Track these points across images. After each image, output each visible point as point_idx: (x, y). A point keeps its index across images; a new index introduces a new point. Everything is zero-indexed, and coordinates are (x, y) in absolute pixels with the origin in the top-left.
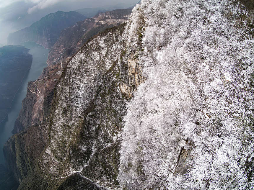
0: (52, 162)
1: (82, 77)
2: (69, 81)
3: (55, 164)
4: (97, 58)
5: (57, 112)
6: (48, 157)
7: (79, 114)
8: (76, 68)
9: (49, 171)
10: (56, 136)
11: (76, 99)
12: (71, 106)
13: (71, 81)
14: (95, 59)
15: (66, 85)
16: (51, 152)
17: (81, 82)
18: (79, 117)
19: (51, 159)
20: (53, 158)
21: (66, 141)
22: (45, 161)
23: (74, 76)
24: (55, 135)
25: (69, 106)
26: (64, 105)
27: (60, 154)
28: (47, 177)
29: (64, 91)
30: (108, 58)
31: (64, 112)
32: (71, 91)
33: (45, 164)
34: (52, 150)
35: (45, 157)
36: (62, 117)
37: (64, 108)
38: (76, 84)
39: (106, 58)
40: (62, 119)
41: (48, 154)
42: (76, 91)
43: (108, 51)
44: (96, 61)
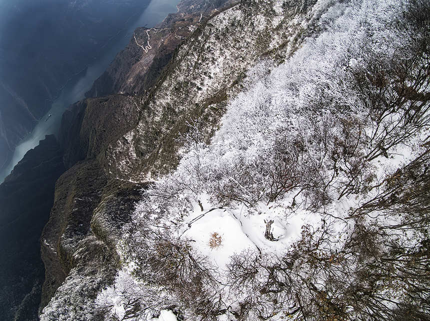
0: (128, 154)
1: (226, 46)
2: (204, 45)
3: (129, 159)
4: (262, 28)
5: (165, 84)
6: (124, 144)
7: (197, 100)
8: (222, 29)
9: (117, 166)
10: (149, 120)
11: (203, 76)
12: (191, 83)
13: (206, 47)
14: (258, 27)
15: (195, 50)
16: (132, 140)
17: (222, 54)
18: (196, 104)
19: (128, 149)
20: (131, 149)
21: (160, 132)
22: (118, 150)
23: (213, 41)
24: (149, 116)
25: (187, 83)
26: (181, 78)
27: (143, 147)
28: (110, 172)
29: (189, 57)
30: (278, 34)
31: (176, 89)
32: (200, 62)
33: (116, 153)
34: (134, 136)
35: (120, 143)
36: (171, 95)
37: (178, 83)
38: (213, 53)
39: (275, 32)
40: (169, 98)
41: (126, 140)
42: (207, 64)
43: (283, 22)
44: (258, 31)
